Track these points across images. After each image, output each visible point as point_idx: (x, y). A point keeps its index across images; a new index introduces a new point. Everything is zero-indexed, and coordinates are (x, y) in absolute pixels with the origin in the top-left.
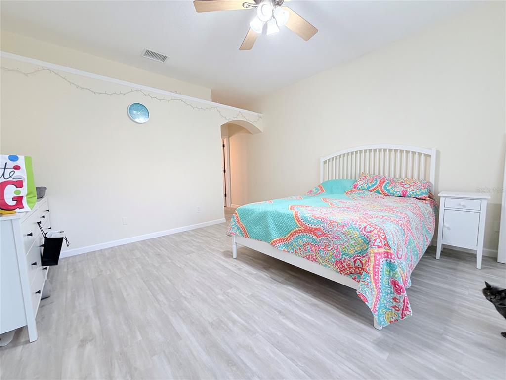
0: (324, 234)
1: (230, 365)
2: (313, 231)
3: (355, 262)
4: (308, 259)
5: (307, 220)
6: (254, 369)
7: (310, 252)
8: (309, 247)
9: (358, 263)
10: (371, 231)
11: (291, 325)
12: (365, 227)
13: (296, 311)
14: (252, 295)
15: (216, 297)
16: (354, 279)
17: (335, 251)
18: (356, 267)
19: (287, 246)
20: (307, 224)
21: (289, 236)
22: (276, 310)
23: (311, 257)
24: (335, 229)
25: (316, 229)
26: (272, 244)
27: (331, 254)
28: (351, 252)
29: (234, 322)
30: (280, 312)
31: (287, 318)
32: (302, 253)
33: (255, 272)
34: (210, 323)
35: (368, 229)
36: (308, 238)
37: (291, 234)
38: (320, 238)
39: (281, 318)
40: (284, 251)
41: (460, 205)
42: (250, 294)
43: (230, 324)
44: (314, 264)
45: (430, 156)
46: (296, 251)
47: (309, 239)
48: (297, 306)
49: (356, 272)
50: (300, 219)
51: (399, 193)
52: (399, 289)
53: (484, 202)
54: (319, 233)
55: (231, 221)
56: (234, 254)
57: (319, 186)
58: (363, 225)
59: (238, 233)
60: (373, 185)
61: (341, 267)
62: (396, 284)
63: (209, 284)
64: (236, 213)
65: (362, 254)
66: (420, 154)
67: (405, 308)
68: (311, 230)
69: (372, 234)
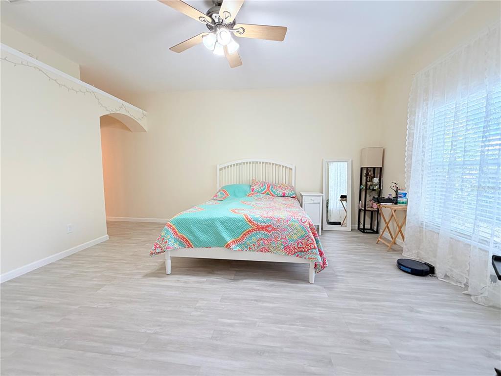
0: (274, 229)
1: (261, 354)
2: (265, 228)
3: (298, 244)
4: (262, 251)
5: (258, 221)
6: (279, 345)
7: (263, 245)
8: (262, 242)
9: (300, 244)
10: (305, 222)
11: (271, 305)
12: (301, 220)
13: (264, 294)
14: (222, 298)
15: (191, 316)
16: (297, 256)
17: (284, 240)
18: (298, 248)
19: (240, 246)
20: (259, 224)
21: (243, 236)
22: (252, 300)
23: (264, 249)
24: (282, 224)
25: (268, 226)
26: (227, 247)
27: (281, 243)
28: (295, 237)
29: (231, 325)
30: (257, 301)
31: (265, 302)
32: (256, 248)
33: (205, 280)
34: (211, 339)
35: (303, 221)
36: (261, 235)
37: (245, 234)
38: (271, 233)
39: (260, 304)
40: (239, 250)
41: (311, 200)
42: (220, 299)
43: (230, 329)
44: (267, 254)
45: (292, 169)
46: (250, 247)
47: (262, 235)
48: (262, 291)
49: (298, 251)
50: (252, 220)
51: (281, 194)
52: (321, 254)
53: (321, 197)
54: (269, 229)
55: (163, 235)
56: (169, 270)
57: (223, 190)
58: (300, 218)
59: (176, 245)
60: (264, 189)
61: (289, 250)
62: (319, 251)
63: (169, 309)
64: (170, 225)
65: (302, 238)
66: (286, 167)
67: (324, 263)
68: (263, 228)
69: (306, 223)
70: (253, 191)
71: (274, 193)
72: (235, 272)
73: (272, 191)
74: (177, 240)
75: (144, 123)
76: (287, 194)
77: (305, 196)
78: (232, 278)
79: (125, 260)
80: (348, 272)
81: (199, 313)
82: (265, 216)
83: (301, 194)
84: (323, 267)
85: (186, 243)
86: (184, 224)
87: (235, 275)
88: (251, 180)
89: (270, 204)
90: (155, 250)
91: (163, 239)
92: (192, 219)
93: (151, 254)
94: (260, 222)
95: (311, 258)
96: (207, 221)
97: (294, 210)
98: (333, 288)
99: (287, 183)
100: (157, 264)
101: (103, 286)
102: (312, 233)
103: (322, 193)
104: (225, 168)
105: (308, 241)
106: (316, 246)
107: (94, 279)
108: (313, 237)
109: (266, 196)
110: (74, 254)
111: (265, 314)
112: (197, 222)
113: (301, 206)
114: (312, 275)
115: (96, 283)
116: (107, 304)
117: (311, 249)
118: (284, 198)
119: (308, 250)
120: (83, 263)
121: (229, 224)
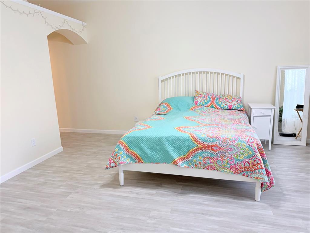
0: (220, 149)
2: (212, 147)
3: (244, 164)
4: (208, 169)
5: (204, 140)
7: (209, 163)
8: (208, 160)
9: (247, 164)
10: (253, 142)
11: (217, 219)
12: (249, 140)
13: (211, 208)
14: (171, 210)
16: (244, 175)
17: (230, 160)
18: (245, 167)
19: (187, 163)
20: (205, 143)
21: (189, 154)
22: (199, 213)
23: (210, 167)
24: (229, 144)
25: (213, 146)
26: (174, 163)
27: (227, 162)
28: (242, 157)
30: (203, 214)
31: (211, 215)
32: (202, 166)
33: (155, 192)
35: (251, 141)
36: (206, 153)
37: (191, 152)
38: (217, 152)
39: (207, 217)
40: (185, 167)
41: (262, 113)
44: (213, 171)
45: (240, 78)
46: (196, 165)
47: (208, 154)
48: (208, 205)
49: (245, 171)
50: (198, 140)
51: (227, 107)
52: (268, 174)
53: (273, 110)
54: (216, 148)
55: (116, 151)
56: (122, 182)
57: (166, 104)
58: (247, 138)
59: (128, 161)
60: (209, 102)
61: (235, 169)
62: (266, 171)
63: (128, 216)
64: (121, 142)
65: (249, 158)
66: (234, 77)
67: (271, 183)
68: (209, 147)
69: (254, 144)
70: (196, 104)
71: (220, 105)
72: (181, 186)
73: (217, 103)
74: (128, 156)
75: (84, 36)
76: (233, 107)
77: (255, 109)
78: (180, 192)
79: (82, 171)
80: (297, 191)
81: (153, 221)
82: (211, 135)
83: (249, 107)
84: (270, 187)
85: (137, 159)
86: (134, 142)
87: (182, 190)
88: (194, 92)
89: (215, 120)
90: (110, 164)
91: (117, 155)
92: (141, 137)
93: (107, 168)
94: (206, 141)
95: (258, 178)
96: (155, 139)
97: (241, 127)
98: (279, 207)
99: (234, 94)
100: (110, 176)
101: (70, 193)
102: (260, 153)
103: (274, 105)
104: (167, 79)
105: (255, 161)
106: (263, 166)
107: (61, 187)
108: (260, 158)
109: (210, 109)
110: (39, 164)
111: (211, 226)
112: (146, 140)
113: (250, 123)
114: (258, 192)
115: (63, 190)
116: (77, 209)
117: (258, 169)
118: (230, 112)
119: (255, 170)
120: (48, 173)
121: (176, 142)
